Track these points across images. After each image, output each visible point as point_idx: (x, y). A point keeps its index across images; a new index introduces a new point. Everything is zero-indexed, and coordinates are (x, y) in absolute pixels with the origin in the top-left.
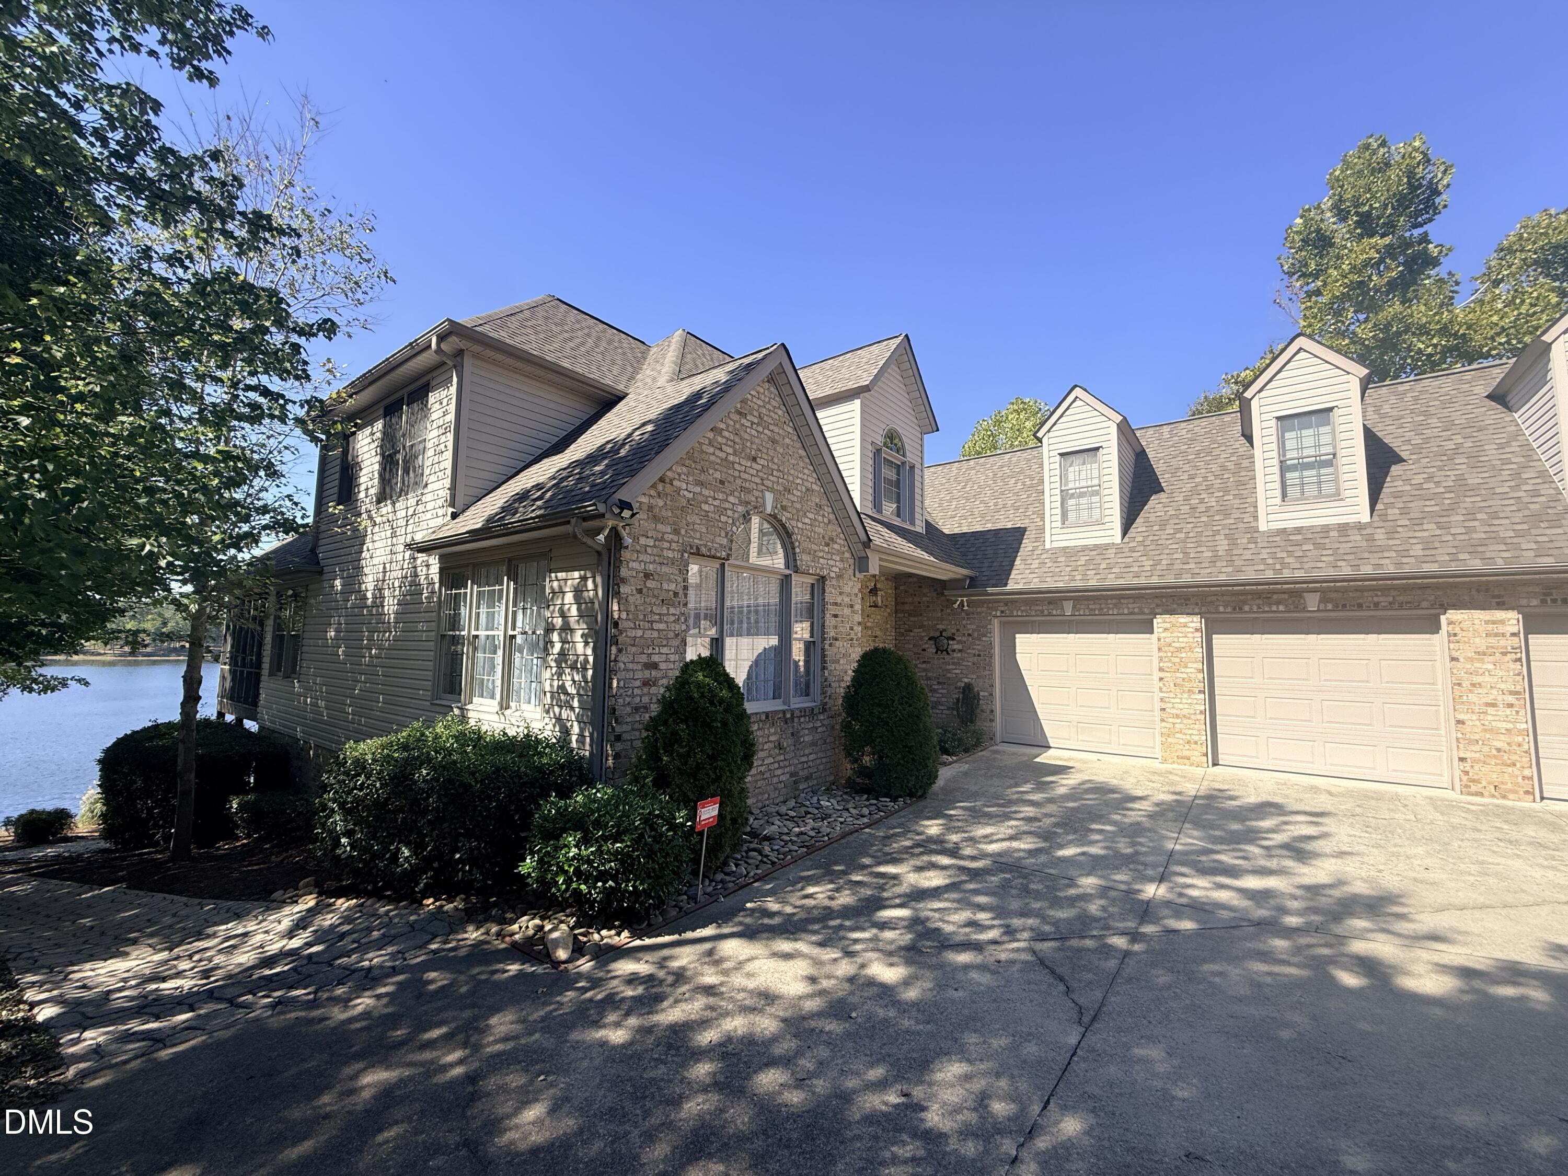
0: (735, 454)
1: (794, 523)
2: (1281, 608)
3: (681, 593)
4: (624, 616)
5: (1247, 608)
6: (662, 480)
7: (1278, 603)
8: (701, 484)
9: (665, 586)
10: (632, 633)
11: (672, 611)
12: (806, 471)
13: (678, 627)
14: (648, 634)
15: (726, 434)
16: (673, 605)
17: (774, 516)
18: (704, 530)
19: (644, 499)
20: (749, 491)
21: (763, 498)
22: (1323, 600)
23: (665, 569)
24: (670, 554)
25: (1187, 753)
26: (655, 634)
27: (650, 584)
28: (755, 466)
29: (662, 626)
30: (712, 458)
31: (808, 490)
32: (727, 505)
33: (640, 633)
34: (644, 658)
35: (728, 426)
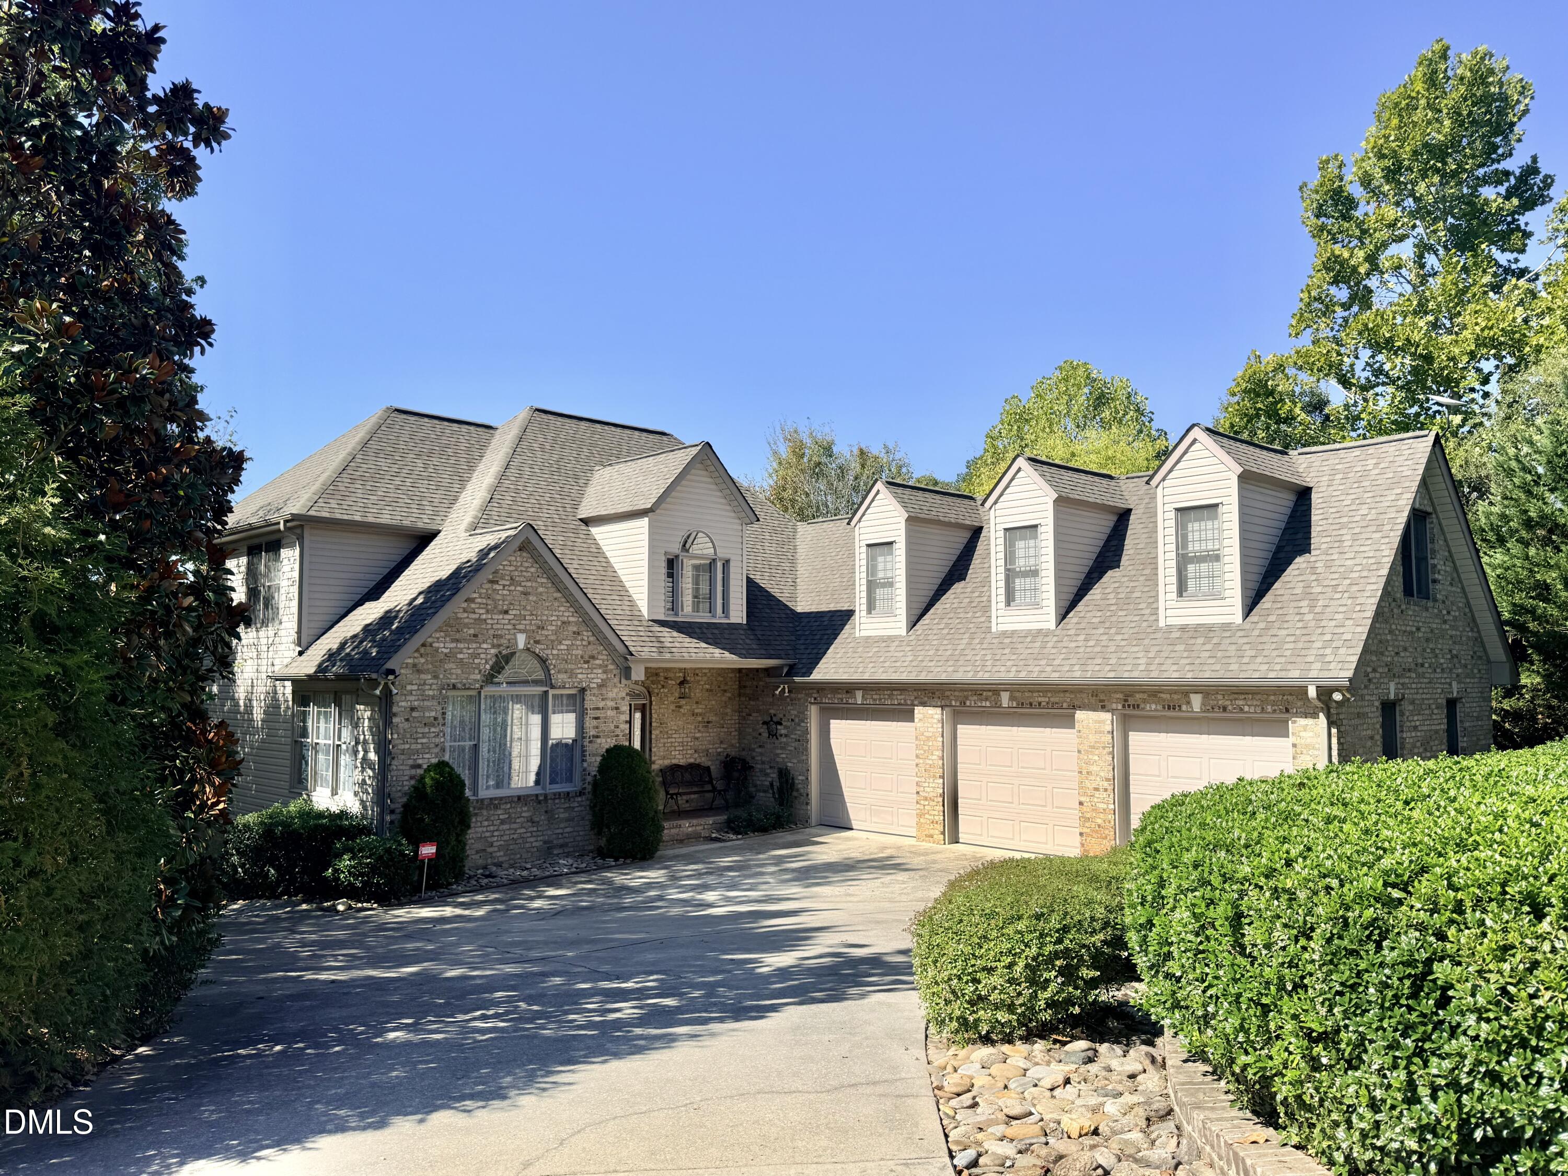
0: (488, 612)
1: (549, 652)
2: (988, 704)
3: (440, 717)
4: (395, 736)
5: (968, 703)
6: (423, 645)
7: (986, 699)
8: (457, 641)
9: (427, 714)
10: (402, 747)
11: (433, 730)
12: (562, 609)
13: (437, 740)
14: (413, 747)
15: (479, 600)
16: (433, 726)
17: (528, 649)
18: (459, 671)
19: (410, 661)
20: (501, 637)
21: (516, 639)
22: (1012, 698)
23: (426, 703)
24: (431, 693)
25: (932, 832)
26: (419, 746)
27: (415, 714)
28: (507, 617)
29: (424, 741)
30: (466, 621)
31: (564, 623)
32: (480, 651)
33: (407, 746)
34: (411, 762)
35: (480, 594)
